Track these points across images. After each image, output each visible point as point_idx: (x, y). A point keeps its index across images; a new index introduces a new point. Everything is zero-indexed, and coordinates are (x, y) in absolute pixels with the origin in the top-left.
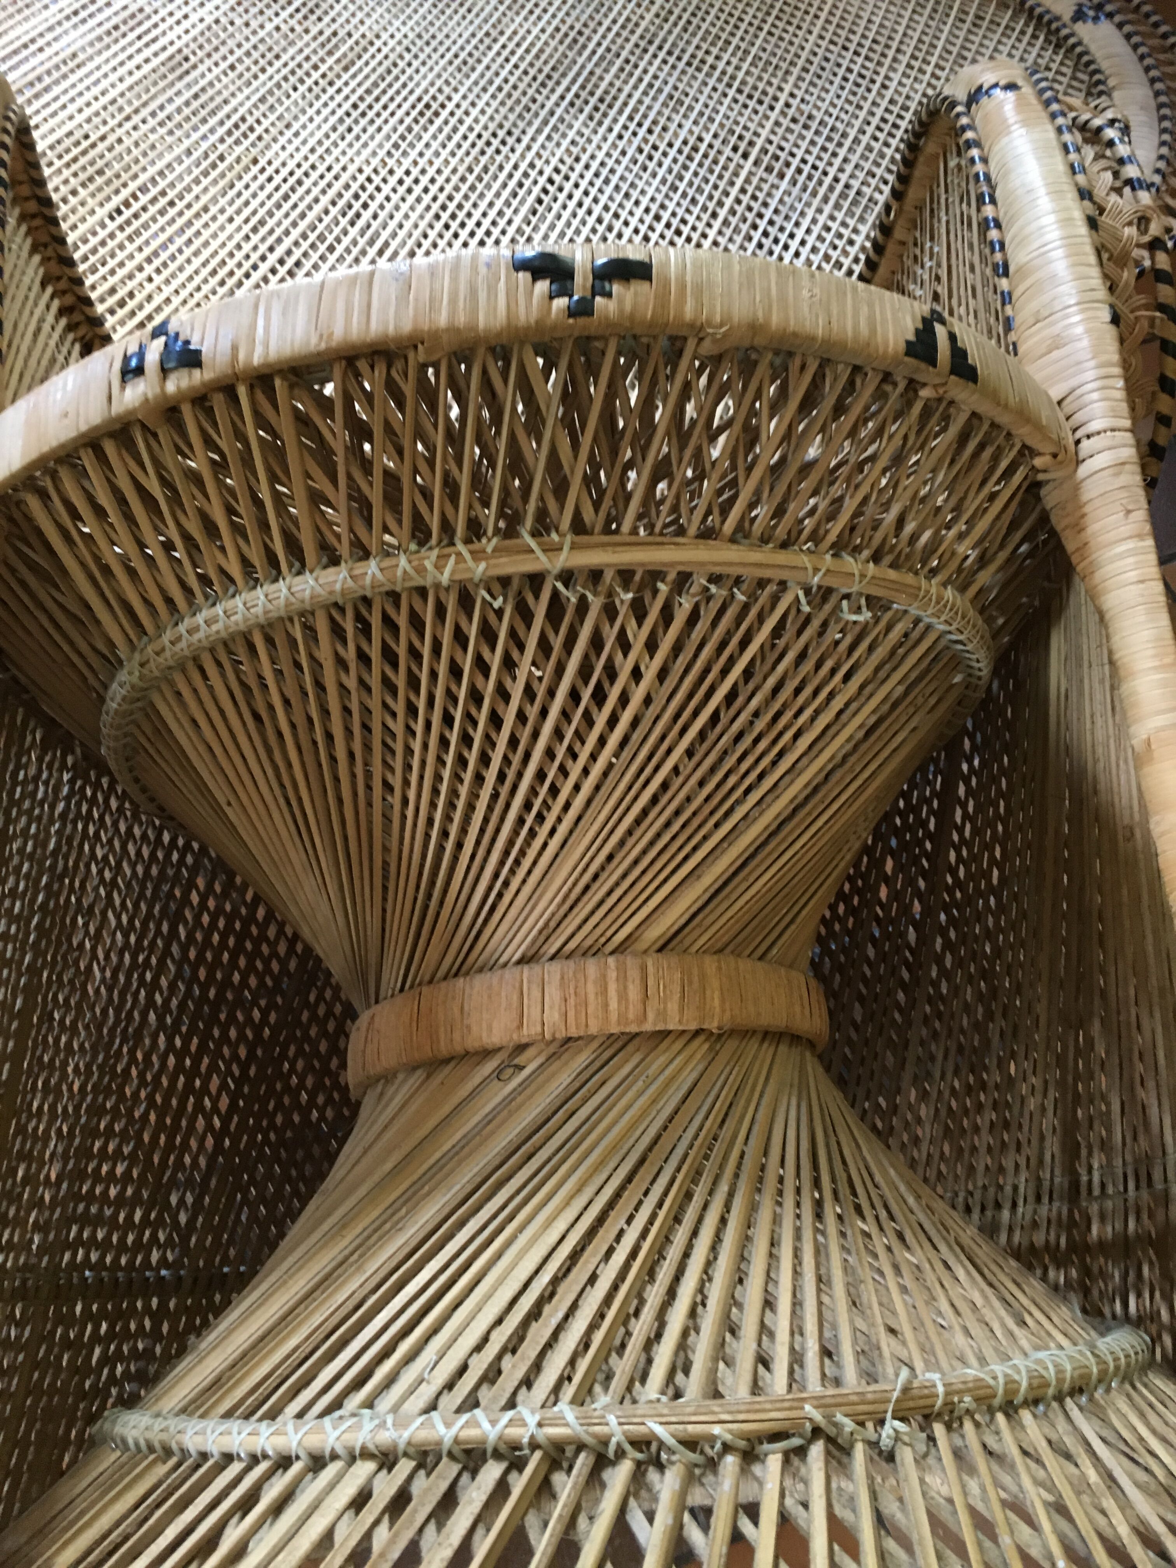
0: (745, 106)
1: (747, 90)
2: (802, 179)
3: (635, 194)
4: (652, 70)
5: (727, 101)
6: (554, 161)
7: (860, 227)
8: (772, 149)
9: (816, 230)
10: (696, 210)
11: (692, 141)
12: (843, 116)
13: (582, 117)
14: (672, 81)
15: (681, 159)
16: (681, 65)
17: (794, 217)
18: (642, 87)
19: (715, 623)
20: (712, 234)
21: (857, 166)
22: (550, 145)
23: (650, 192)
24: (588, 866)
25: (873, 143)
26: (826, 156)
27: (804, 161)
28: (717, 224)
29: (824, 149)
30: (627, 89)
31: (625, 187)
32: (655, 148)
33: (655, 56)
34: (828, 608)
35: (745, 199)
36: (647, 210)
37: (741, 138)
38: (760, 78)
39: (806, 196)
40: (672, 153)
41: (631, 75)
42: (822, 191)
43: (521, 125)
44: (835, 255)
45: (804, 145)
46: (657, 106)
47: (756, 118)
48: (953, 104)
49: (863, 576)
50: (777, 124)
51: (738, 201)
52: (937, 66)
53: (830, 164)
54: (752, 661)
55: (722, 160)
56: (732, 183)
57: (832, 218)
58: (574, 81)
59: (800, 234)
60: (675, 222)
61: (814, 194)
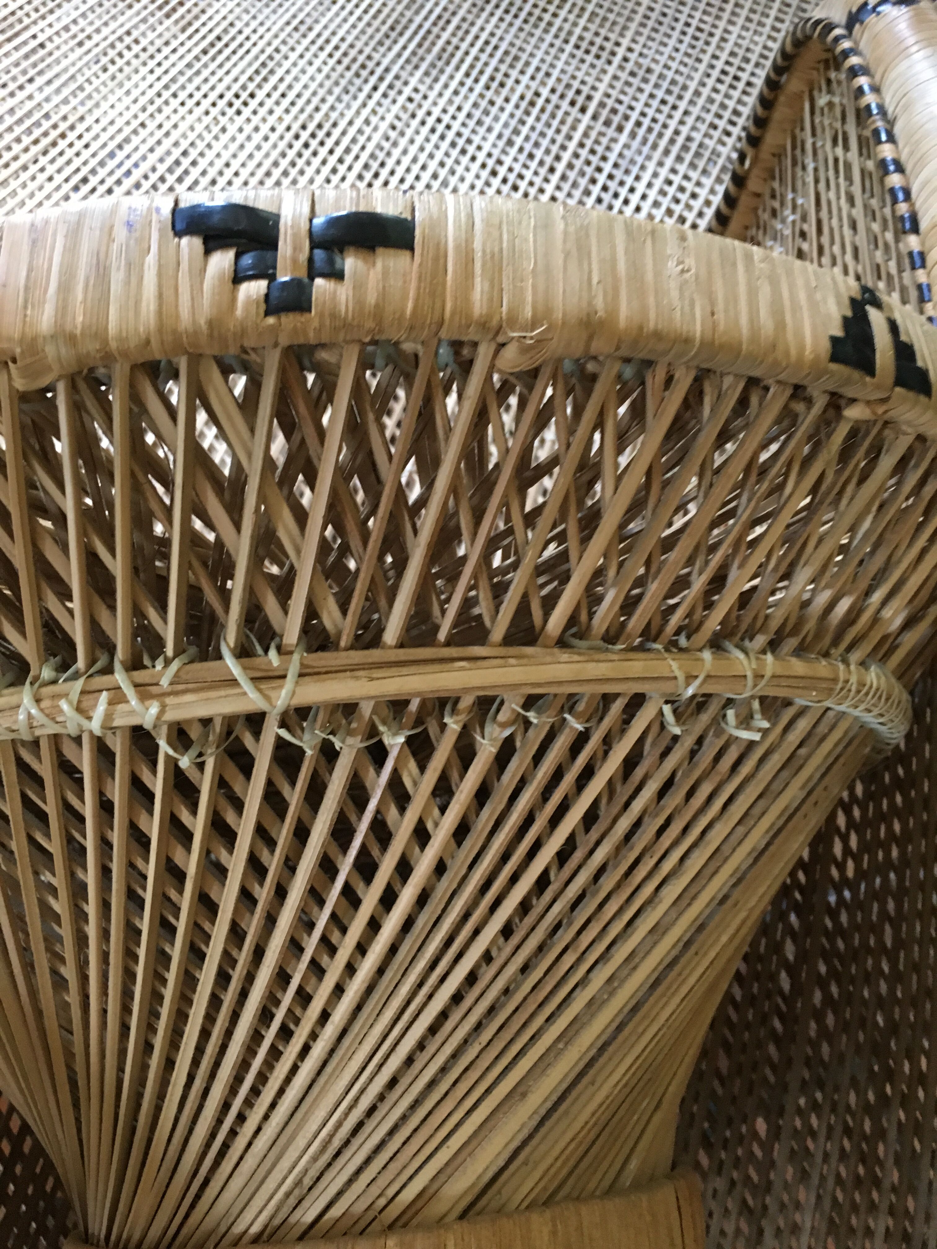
0: (583, 61)
1: (584, 45)
2: (641, 132)
3: (471, 149)
4: (489, 28)
5: (564, 57)
6: (390, 118)
7: (704, 180)
8: (610, 103)
9: (658, 183)
10: (533, 165)
11: (529, 96)
12: (682, 69)
13: (419, 74)
14: (509, 38)
15: (519, 113)
16: (518, 22)
17: (635, 170)
18: (479, 44)
19: (538, 758)
20: (550, 189)
21: (698, 118)
22: (386, 102)
23: (487, 147)
24: (356, 1100)
25: (714, 95)
26: (666, 109)
27: (643, 114)
28: (555, 179)
29: (663, 102)
30: (464, 46)
31: (461, 142)
32: (492, 103)
33: (492, 14)
34: (705, 718)
35: (584, 153)
36: (484, 166)
37: (578, 92)
38: (597, 34)
39: (646, 150)
40: (509, 107)
41: (467, 32)
42: (663, 143)
43: (358, 82)
44: (678, 209)
45: (643, 97)
46: (494, 62)
47: (594, 72)
48: (830, 27)
49: (758, 676)
50: (615, 78)
51: (576, 155)
52: (777, 19)
53: (670, 116)
54: (595, 804)
55: (560, 114)
56: (569, 138)
57: (674, 171)
58: (410, 40)
59: (641, 188)
60: (512, 177)
61: (655, 147)
